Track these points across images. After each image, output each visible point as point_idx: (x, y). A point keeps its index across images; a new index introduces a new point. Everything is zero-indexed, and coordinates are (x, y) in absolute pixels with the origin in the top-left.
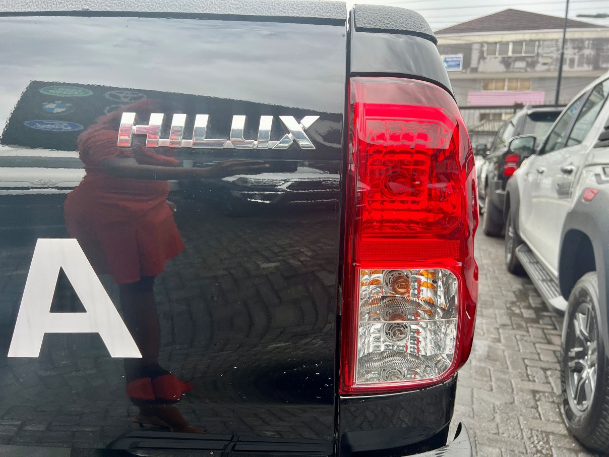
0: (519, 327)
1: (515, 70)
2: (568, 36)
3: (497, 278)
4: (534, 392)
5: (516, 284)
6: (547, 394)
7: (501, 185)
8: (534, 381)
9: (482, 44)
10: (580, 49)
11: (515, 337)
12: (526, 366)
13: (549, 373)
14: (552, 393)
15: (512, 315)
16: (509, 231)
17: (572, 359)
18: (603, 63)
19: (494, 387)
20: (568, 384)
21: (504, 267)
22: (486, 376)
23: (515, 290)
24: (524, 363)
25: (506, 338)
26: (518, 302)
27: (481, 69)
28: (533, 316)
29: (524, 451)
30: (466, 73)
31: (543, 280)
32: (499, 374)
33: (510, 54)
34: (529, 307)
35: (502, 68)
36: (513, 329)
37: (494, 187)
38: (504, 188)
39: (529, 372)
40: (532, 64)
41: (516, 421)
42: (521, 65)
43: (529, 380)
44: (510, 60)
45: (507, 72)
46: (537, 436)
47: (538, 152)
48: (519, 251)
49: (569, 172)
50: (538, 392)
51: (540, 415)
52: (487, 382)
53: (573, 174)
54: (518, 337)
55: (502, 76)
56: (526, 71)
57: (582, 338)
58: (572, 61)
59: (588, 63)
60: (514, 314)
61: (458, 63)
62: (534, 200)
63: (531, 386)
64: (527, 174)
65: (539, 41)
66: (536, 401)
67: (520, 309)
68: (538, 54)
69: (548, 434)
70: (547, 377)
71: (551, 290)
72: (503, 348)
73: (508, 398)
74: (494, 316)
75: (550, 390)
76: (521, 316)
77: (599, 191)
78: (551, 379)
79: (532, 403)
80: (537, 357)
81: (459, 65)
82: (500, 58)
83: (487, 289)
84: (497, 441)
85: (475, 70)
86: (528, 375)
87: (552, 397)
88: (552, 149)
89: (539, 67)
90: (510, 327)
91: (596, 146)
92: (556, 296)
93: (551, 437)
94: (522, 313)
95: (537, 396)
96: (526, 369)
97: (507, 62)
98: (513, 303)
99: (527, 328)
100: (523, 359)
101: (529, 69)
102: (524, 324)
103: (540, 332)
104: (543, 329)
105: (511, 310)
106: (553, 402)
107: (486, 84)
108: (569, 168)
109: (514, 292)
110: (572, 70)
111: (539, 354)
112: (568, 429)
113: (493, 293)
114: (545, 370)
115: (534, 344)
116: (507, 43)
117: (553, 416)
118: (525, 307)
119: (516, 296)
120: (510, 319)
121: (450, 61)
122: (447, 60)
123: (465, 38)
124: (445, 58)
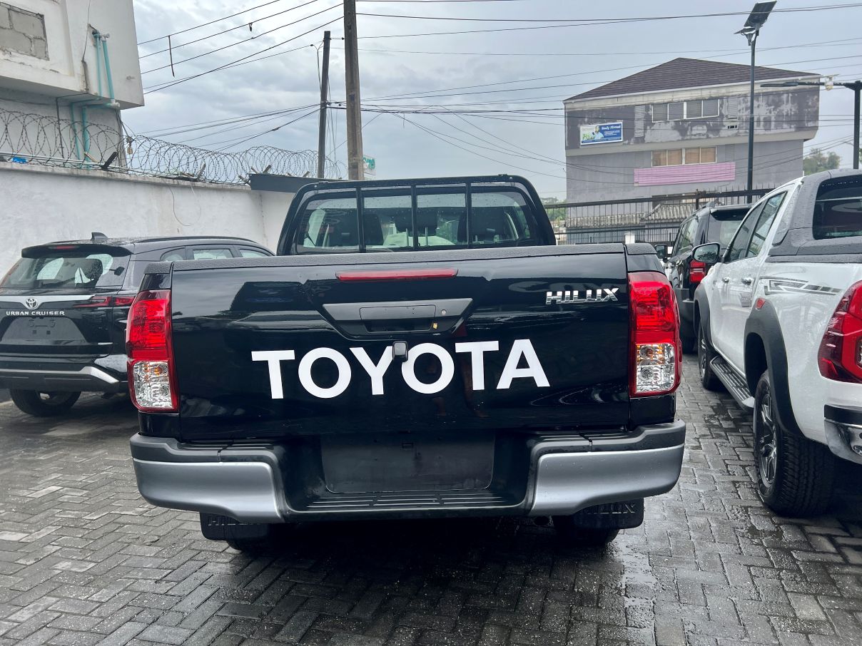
0: (719, 436)
1: (693, 137)
2: (758, 89)
3: (693, 395)
4: (734, 483)
5: (714, 400)
6: (745, 483)
7: (688, 293)
8: (734, 475)
9: (647, 106)
10: (777, 104)
11: (715, 444)
12: (727, 465)
13: (747, 469)
14: (751, 482)
15: (710, 426)
16: (701, 343)
17: (763, 444)
18: (808, 121)
19: (697, 481)
20: (761, 467)
21: (700, 384)
22: (690, 474)
23: (713, 405)
24: (725, 463)
25: (705, 446)
26: (715, 415)
27: (648, 138)
28: (732, 426)
29: (727, 518)
30: (629, 143)
31: (737, 387)
32: (701, 472)
33: (685, 117)
34: (728, 419)
35: (675, 135)
36: (713, 438)
37: (680, 296)
38: (691, 297)
39: (729, 469)
40: (715, 129)
41: (719, 501)
42: (700, 130)
43: (730, 475)
44: (686, 125)
45: (683, 140)
46: (737, 509)
47: (723, 259)
48: (712, 363)
49: (749, 283)
50: (738, 482)
51: (739, 496)
52: (691, 477)
53: (751, 285)
54: (718, 444)
55: (678, 146)
56: (708, 137)
57: (768, 424)
58: (767, 121)
59: (789, 122)
60: (714, 426)
61: (619, 131)
62: (724, 308)
63: (732, 478)
64: (714, 282)
65: (721, 98)
66: (736, 488)
67: (719, 421)
68: (722, 115)
69: (746, 508)
70: (746, 472)
71: (745, 394)
72: (703, 453)
73: (711, 488)
74: (693, 428)
75: (749, 480)
76: (720, 427)
77: (766, 301)
78: (749, 473)
79: (733, 489)
80: (737, 458)
81: (619, 135)
82: (672, 123)
83: (683, 405)
84: (703, 513)
85: (641, 140)
86: (728, 471)
87: (750, 484)
88: (737, 258)
89: (724, 132)
90: (710, 437)
91: (766, 261)
92: (747, 397)
93: (749, 509)
94: (721, 424)
95: (737, 485)
96: (727, 468)
97: (682, 128)
98: (711, 416)
99: (727, 436)
100: (724, 460)
101: (711, 135)
102: (723, 433)
103: (739, 438)
104: (742, 436)
105: (709, 422)
106: (752, 488)
107: (657, 157)
108: (748, 279)
109: (712, 407)
110: (767, 132)
111: (738, 456)
112: (763, 503)
113: (690, 409)
114: (744, 467)
115: (734, 448)
116: (680, 103)
117: (751, 496)
118: (723, 419)
119: (714, 410)
120: (709, 430)
121: (607, 130)
122: (603, 128)
123: (624, 99)
124: (600, 127)
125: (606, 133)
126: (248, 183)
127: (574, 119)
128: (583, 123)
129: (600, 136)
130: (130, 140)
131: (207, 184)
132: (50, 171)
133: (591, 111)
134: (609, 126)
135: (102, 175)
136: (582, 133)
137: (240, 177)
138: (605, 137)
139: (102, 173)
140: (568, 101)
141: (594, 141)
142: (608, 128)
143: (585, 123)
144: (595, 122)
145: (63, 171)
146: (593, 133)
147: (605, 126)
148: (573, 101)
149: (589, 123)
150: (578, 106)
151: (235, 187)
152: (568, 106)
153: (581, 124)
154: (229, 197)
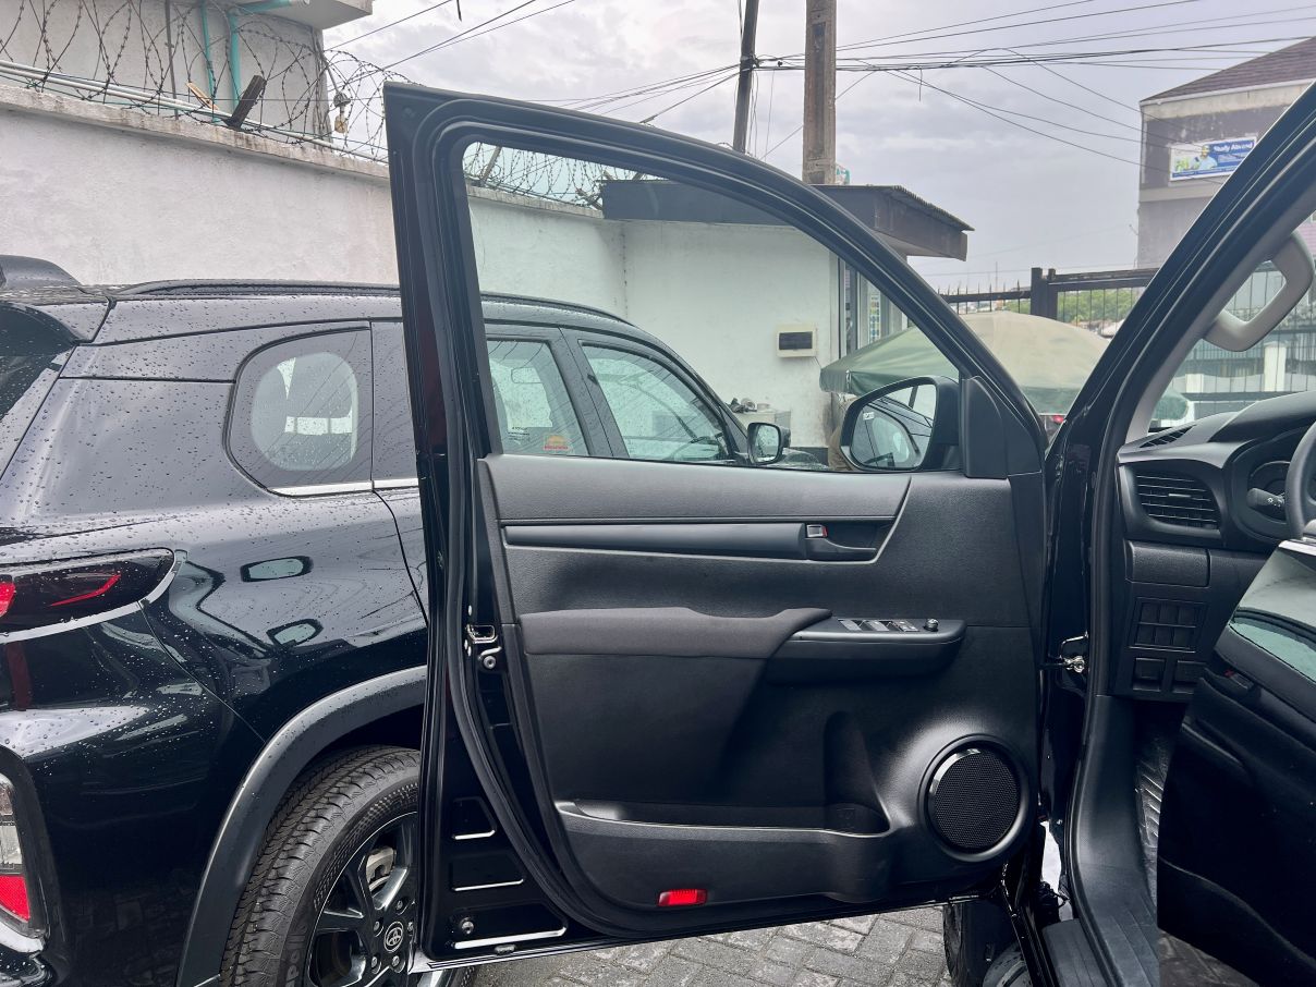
121: (1222, 153)
122: (1217, 149)
123: (1261, 95)
124: (1211, 147)
125: (1222, 159)
126: (594, 203)
127: (1158, 135)
128: (1177, 140)
129: (1211, 162)
130: (341, 102)
131: (503, 195)
132: (48, 106)
133: (1193, 119)
134: (1230, 144)
135: (221, 139)
136: (1174, 158)
137: (580, 192)
138: (1220, 165)
139: (220, 135)
140: (1150, 102)
141: (1198, 173)
142: (1226, 148)
143: (1181, 141)
144: (1202, 138)
145: (92, 111)
146: (1197, 159)
147: (1221, 145)
148: (1159, 101)
149: (1188, 140)
150: (1168, 112)
151: (568, 209)
152: (1149, 111)
153: (1174, 141)
154: (553, 232)
